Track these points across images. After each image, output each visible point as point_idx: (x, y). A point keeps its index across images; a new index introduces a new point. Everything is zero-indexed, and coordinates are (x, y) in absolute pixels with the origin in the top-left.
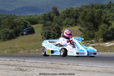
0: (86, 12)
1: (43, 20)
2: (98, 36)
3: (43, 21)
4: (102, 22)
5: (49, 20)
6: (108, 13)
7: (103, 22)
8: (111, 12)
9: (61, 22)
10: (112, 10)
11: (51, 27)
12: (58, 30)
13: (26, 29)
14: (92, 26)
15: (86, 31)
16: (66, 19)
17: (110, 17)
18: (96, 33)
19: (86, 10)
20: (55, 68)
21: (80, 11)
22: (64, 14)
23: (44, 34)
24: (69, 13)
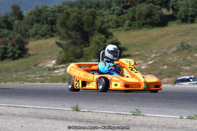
0: (68, 14)
2: (90, 55)
4: (96, 31)
5: (5, 26)
6: (106, 15)
7: (98, 31)
8: (112, 14)
9: (27, 31)
10: (114, 11)
11: (7, 39)
12: (21, 45)
14: (79, 37)
15: (69, 47)
16: (34, 26)
17: (110, 23)
19: (69, 9)
21: (59, 12)
22: (31, 17)
24: (39, 15)
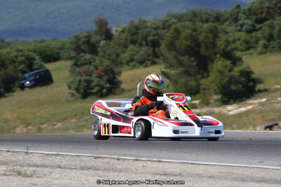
0: (177, 31)
1: (72, 52)
2: (209, 89)
3: (73, 54)
4: (218, 56)
5: (86, 50)
6: (231, 32)
7: (221, 55)
8: (240, 30)
9: (118, 56)
10: (242, 26)
11: (92, 68)
12: (111, 75)
13: (31, 73)
14: (194, 64)
15: (180, 78)
16: (129, 48)
17: (238, 44)
18: (203, 81)
19: (178, 24)
20: (105, 169)
21: (164, 29)
22: (124, 36)
23: (74, 86)
24: (136, 34)
